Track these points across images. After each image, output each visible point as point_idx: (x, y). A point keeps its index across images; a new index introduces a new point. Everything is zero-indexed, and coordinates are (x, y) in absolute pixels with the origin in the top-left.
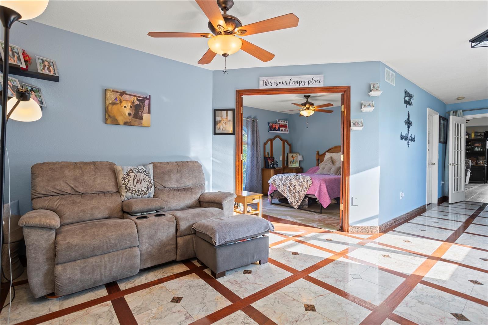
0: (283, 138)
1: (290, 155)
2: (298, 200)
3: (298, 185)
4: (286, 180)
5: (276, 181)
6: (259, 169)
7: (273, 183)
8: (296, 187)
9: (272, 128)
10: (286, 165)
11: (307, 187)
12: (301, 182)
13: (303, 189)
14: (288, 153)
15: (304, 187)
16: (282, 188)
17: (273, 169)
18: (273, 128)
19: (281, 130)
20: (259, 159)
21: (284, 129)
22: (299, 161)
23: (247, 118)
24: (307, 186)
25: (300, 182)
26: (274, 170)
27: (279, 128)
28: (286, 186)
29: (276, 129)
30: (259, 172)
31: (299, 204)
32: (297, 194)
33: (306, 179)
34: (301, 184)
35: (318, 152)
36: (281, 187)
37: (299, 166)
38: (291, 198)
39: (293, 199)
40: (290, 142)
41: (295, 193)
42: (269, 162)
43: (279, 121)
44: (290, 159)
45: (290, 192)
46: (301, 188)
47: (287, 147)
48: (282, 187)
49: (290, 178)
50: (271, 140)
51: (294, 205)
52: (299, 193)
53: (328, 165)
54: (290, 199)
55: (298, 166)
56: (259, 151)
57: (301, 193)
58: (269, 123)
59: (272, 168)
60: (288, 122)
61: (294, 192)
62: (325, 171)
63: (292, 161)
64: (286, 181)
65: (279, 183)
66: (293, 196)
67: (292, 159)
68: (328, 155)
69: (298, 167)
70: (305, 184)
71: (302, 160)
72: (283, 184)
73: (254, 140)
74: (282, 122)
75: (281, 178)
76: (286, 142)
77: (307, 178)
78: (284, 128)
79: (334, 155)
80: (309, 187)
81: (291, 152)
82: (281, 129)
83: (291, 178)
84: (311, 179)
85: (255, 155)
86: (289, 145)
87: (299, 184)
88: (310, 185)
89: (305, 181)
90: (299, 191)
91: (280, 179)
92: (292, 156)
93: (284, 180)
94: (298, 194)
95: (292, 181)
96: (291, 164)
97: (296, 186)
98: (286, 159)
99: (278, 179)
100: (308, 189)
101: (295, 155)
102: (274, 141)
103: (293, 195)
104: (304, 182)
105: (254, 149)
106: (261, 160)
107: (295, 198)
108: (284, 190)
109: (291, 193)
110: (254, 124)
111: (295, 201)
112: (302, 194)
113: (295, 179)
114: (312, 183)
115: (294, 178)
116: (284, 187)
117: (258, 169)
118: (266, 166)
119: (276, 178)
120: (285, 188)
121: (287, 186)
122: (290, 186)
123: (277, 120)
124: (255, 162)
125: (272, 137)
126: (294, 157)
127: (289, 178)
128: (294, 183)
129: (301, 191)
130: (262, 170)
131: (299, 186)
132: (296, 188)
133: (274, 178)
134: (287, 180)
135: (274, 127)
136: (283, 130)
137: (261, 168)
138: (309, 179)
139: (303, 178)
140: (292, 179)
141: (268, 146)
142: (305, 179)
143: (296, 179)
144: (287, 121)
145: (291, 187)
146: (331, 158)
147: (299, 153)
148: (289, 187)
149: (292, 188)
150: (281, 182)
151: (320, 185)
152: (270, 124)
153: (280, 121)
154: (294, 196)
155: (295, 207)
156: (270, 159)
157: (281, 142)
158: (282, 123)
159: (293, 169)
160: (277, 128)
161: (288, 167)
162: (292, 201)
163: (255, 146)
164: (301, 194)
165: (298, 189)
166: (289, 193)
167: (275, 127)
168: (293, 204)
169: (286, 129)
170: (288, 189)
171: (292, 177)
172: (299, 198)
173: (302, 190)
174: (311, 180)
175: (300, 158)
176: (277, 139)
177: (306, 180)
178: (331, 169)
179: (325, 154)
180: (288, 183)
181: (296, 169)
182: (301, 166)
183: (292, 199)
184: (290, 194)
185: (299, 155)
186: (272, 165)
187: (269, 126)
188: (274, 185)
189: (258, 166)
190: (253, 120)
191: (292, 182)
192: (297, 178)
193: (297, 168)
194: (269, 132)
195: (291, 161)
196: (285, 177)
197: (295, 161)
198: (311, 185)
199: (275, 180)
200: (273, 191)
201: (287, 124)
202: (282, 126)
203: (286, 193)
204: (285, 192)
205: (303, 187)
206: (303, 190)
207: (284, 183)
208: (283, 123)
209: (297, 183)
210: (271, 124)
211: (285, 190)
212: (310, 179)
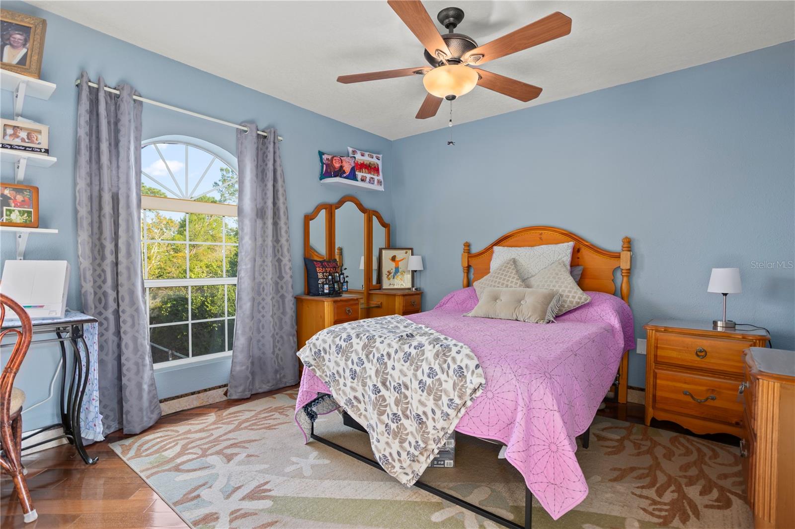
0: (368, 203)
1: (387, 255)
2: (417, 453)
3: (415, 385)
4: (364, 357)
5: (327, 357)
6: (287, 300)
7: (313, 362)
8: (408, 393)
9: (330, 170)
10: (374, 282)
11: (457, 401)
12: (432, 373)
13: (437, 405)
14: (381, 250)
15: (445, 399)
16: (348, 390)
17: (330, 299)
18: (334, 168)
19: (359, 178)
20: (285, 265)
21: (368, 176)
22: (414, 272)
23: (240, 125)
24: (460, 397)
25: (427, 371)
26: (335, 302)
27: (353, 170)
28: (364, 385)
29: (344, 172)
30: (284, 307)
31: (421, 468)
32: (410, 425)
33: (454, 359)
34: (429, 381)
35: (468, 246)
36: (345, 385)
37: (413, 286)
38: (384, 439)
39: (396, 446)
40: (386, 220)
41: (404, 421)
42: (320, 275)
43: (354, 152)
44: (387, 265)
45: (381, 413)
46: (431, 404)
47: (379, 233)
48: (349, 384)
49: (381, 347)
50: (331, 209)
51: (396, 471)
52: (421, 423)
53: (507, 286)
54: (380, 445)
55: (409, 285)
56: (283, 241)
57: (430, 424)
58: (321, 154)
59: (328, 295)
60: (382, 157)
61: (400, 413)
62: (502, 309)
63: (394, 270)
64: (365, 360)
65: (337, 364)
66: (396, 434)
67: (393, 265)
68: (501, 255)
69: (409, 289)
70: (448, 386)
71: (423, 269)
72: (354, 375)
73: (265, 203)
74: (363, 155)
75: (344, 344)
76: (374, 218)
77: (459, 357)
78: (370, 173)
79: (523, 254)
80: (469, 403)
81: (390, 246)
82: (359, 175)
83: (384, 349)
84: (476, 362)
85: (270, 251)
86: (384, 225)
87: (421, 382)
88: (475, 390)
89: (451, 372)
90: (421, 413)
91: (339, 348)
92: (393, 259)
93: (357, 354)
94: (415, 425)
95: (390, 364)
96: (389, 279)
97: (407, 388)
98: (375, 266)
99: (333, 348)
100: (463, 410)
101: (400, 254)
102: (338, 213)
103: (393, 426)
104: (443, 377)
105: (264, 232)
106: (290, 269)
107: (402, 441)
108: (355, 398)
109: (385, 417)
110: (267, 148)
111: (404, 455)
112: (435, 428)
113: (401, 355)
114: (486, 383)
115: (396, 352)
116: (354, 385)
117: (283, 297)
118: (311, 288)
119: (324, 341)
120: (360, 388)
121: (370, 384)
122: (379, 385)
123: (350, 150)
124: (270, 276)
125: (333, 199)
126: (398, 259)
127: (378, 349)
128: (396, 374)
129: (430, 414)
130: (298, 300)
131: (420, 391)
132: (406, 397)
133: (318, 343)
134: (367, 356)
135: (337, 165)
136: (368, 180)
137: (291, 295)
138: (466, 361)
139: (437, 355)
140: (389, 355)
141: (319, 225)
142: (449, 360)
143: (407, 357)
144: (380, 156)
145: (384, 392)
146: (515, 261)
147: (412, 249)
148: (377, 390)
149: (390, 396)
150: (342, 363)
151: (530, 400)
152: (325, 157)
153: (359, 152)
154: (399, 434)
155: (404, 479)
156: (323, 267)
157: (362, 216)
158: (362, 158)
159: (394, 295)
160: (347, 168)
161: (380, 288)
162: (391, 454)
163: (270, 222)
164: (430, 429)
165: (415, 403)
166: (375, 416)
167: (341, 167)
168: (394, 467)
169: (376, 178)
170: (373, 397)
171: (389, 345)
172: (423, 445)
173: (433, 412)
174: (480, 370)
175: (415, 263)
176: (349, 206)
177: (453, 366)
178: (523, 298)
179: (493, 252)
180: (371, 369)
181: (404, 295)
182: (417, 285)
183: (387, 443)
184: (382, 422)
185: (412, 255)
186: (326, 287)
187: (323, 163)
188: (318, 373)
189: (282, 287)
190: (265, 134)
191: (389, 369)
192: (413, 352)
193: (406, 292)
194: (323, 181)
195: (389, 273)
196: (362, 344)
197: (400, 270)
198: (478, 393)
199: (323, 354)
200: (316, 397)
201: (380, 163)
202: (363, 166)
203: (366, 410)
204: (362, 406)
205: (437, 399)
206: (438, 413)
207: (355, 367)
208: (367, 159)
209: (410, 373)
210: (330, 157)
211: (361, 398)
212: (472, 364)
